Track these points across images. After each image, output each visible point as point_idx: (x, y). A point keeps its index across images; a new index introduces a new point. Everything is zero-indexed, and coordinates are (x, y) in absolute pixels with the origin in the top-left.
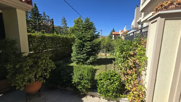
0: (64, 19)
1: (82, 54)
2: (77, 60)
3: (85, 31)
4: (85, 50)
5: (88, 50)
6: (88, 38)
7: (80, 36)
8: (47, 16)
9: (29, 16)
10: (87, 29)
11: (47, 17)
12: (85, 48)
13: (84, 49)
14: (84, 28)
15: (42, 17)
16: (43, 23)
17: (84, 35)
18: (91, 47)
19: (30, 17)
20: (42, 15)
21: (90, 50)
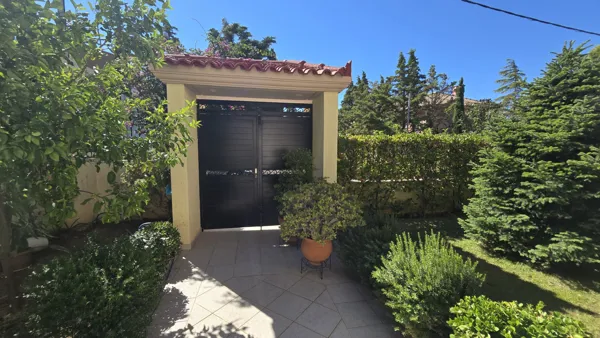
0: (515, 67)
1: (509, 213)
2: (479, 230)
3: (542, 112)
4: (523, 196)
5: (543, 200)
6: (551, 143)
7: (507, 137)
8: (440, 75)
9: (393, 88)
10: (552, 101)
11: (440, 80)
12: (525, 187)
13: (518, 191)
14: (538, 101)
15: (425, 82)
16: (425, 101)
17: (530, 132)
18: (568, 185)
19: (393, 91)
20: (428, 77)
21: (550, 200)
